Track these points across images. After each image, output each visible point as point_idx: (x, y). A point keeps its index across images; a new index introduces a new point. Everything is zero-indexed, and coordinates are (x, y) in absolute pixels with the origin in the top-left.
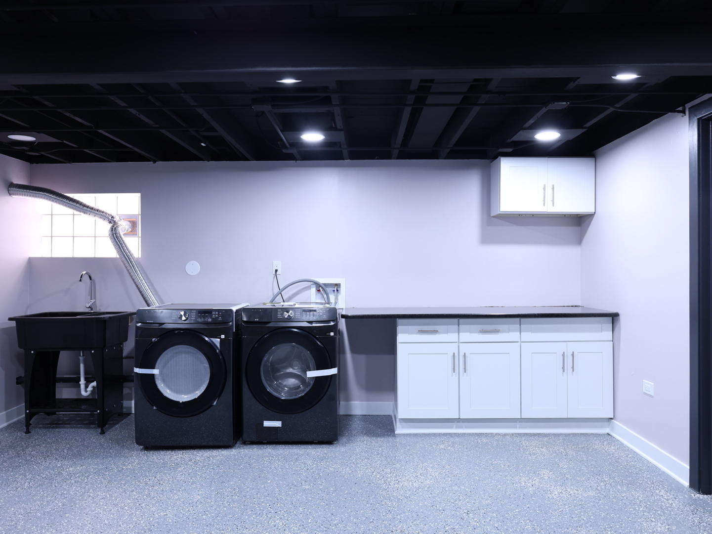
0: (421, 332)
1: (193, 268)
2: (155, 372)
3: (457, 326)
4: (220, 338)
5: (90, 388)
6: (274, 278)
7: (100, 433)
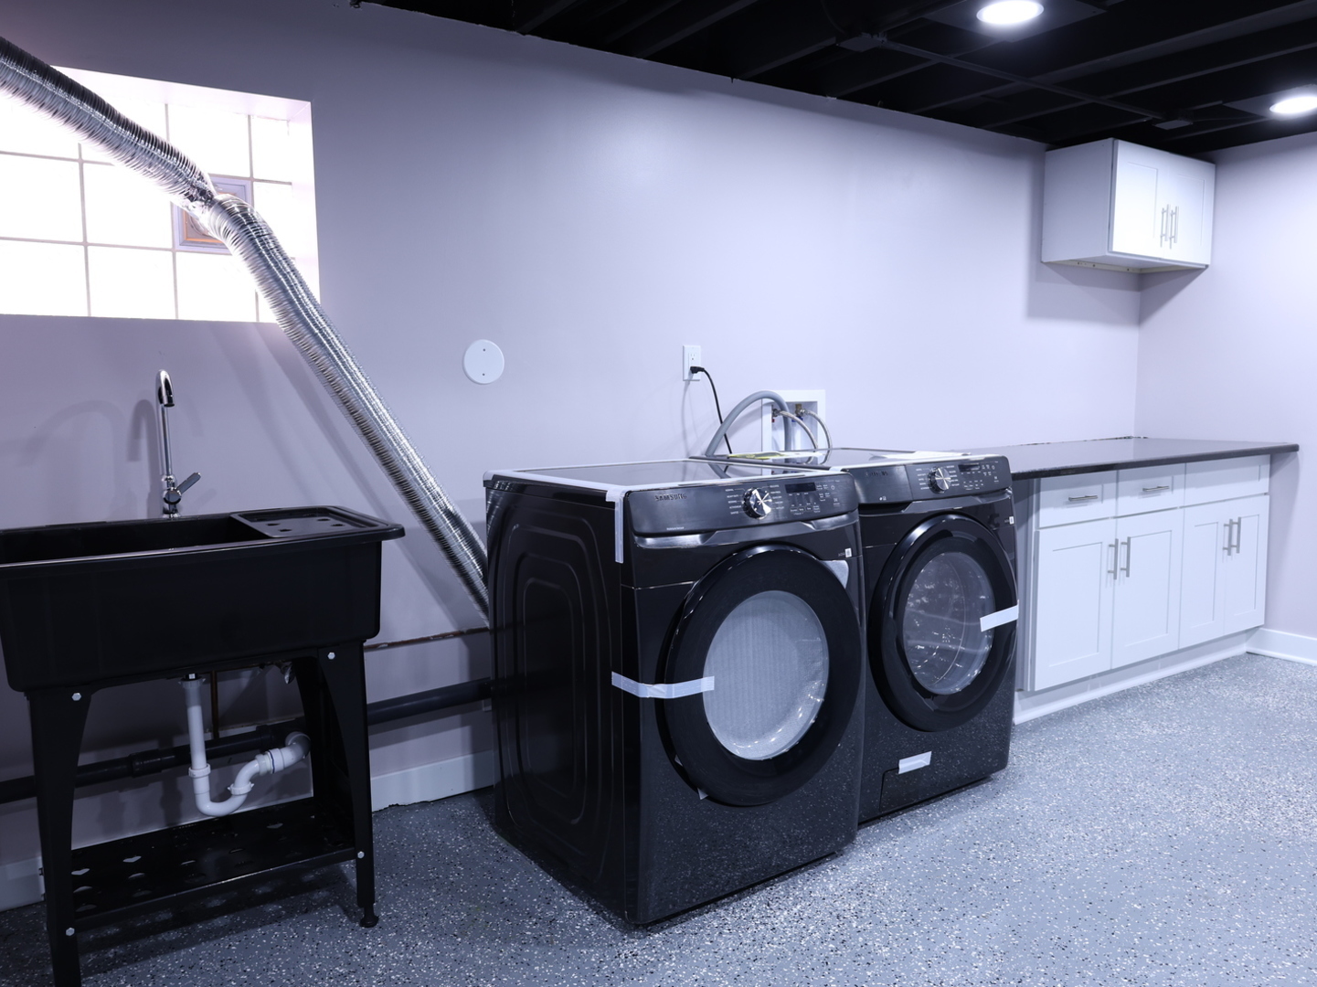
0: (1072, 500)
1: (485, 360)
2: (705, 685)
3: (1115, 484)
4: (843, 558)
5: (242, 786)
6: (686, 389)
7: (363, 923)
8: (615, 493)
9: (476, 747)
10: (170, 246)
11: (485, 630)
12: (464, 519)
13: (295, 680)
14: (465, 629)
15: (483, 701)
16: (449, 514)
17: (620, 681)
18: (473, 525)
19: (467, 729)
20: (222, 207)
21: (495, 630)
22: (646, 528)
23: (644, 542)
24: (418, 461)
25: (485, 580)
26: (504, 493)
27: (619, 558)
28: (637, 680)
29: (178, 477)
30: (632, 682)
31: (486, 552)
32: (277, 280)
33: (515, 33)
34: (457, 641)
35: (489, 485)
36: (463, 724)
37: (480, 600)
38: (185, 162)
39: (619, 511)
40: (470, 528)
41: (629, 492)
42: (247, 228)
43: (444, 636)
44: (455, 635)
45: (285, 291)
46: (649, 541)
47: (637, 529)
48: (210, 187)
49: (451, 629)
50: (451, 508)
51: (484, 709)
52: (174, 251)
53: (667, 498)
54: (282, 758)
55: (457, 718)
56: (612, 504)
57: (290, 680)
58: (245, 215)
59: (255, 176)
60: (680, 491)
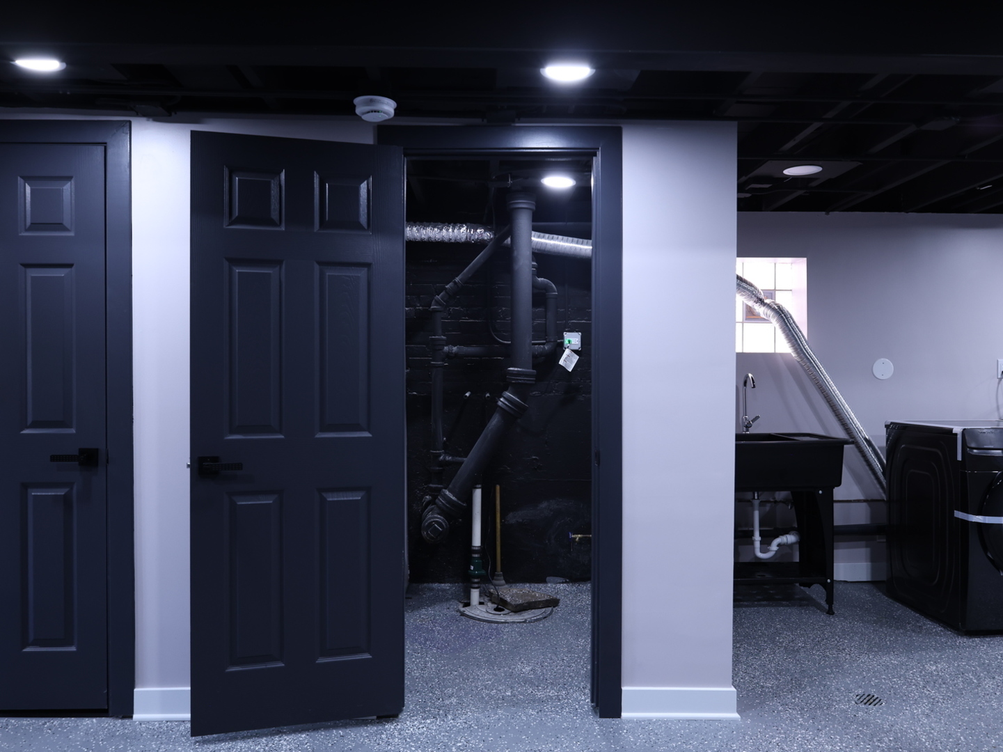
1: (884, 368)
5: (774, 547)
6: (999, 383)
7: (828, 613)
8: (957, 430)
9: (873, 559)
10: (741, 321)
11: (883, 500)
12: (873, 443)
13: (793, 508)
14: (869, 499)
15: (877, 536)
16: (866, 439)
17: (959, 514)
18: (879, 448)
19: (868, 549)
20: (769, 306)
21: (889, 501)
22: (973, 445)
23: (972, 452)
24: (853, 415)
25: (884, 473)
26: (894, 431)
27: (959, 458)
28: (968, 513)
29: (750, 417)
30: (965, 514)
31: (885, 461)
32: (793, 336)
33: (903, 213)
34: (864, 504)
35: (887, 426)
36: (867, 547)
37: (880, 483)
38: (751, 285)
39: (959, 438)
40: (877, 448)
41: (964, 429)
42: (781, 314)
43: (858, 501)
44: (865, 501)
45: (796, 340)
46: (975, 451)
47: (969, 445)
48: (762, 296)
49: (862, 498)
50: (867, 437)
51: (878, 541)
52: (743, 323)
53: (984, 433)
54: (790, 538)
55: (863, 543)
56: (956, 434)
57: (791, 508)
58: (780, 310)
59: (777, 289)
60: (991, 430)
